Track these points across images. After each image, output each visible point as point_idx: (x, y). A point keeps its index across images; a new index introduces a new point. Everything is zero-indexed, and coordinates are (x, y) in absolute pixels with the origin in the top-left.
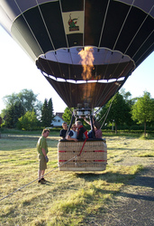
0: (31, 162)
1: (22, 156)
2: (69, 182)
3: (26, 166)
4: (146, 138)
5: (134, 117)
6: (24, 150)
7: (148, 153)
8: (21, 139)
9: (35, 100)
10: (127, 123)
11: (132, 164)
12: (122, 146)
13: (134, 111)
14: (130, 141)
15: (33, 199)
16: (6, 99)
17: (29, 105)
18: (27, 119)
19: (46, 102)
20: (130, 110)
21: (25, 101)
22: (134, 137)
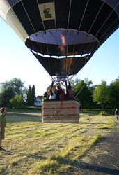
0: (18, 133)
1: (12, 128)
2: (47, 148)
3: (14, 136)
4: (104, 115)
5: (94, 100)
6: (13, 124)
7: (105, 126)
8: (12, 115)
9: (22, 86)
10: (90, 104)
11: (94, 134)
12: (86, 121)
13: (95, 95)
14: (91, 117)
15: (20, 161)
16: (1, 85)
17: (18, 90)
18: (16, 100)
19: (30, 87)
20: (91, 94)
21: (15, 87)
22: (95, 114)
